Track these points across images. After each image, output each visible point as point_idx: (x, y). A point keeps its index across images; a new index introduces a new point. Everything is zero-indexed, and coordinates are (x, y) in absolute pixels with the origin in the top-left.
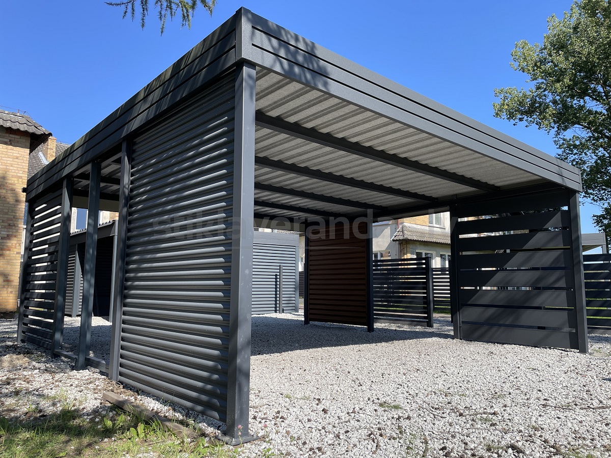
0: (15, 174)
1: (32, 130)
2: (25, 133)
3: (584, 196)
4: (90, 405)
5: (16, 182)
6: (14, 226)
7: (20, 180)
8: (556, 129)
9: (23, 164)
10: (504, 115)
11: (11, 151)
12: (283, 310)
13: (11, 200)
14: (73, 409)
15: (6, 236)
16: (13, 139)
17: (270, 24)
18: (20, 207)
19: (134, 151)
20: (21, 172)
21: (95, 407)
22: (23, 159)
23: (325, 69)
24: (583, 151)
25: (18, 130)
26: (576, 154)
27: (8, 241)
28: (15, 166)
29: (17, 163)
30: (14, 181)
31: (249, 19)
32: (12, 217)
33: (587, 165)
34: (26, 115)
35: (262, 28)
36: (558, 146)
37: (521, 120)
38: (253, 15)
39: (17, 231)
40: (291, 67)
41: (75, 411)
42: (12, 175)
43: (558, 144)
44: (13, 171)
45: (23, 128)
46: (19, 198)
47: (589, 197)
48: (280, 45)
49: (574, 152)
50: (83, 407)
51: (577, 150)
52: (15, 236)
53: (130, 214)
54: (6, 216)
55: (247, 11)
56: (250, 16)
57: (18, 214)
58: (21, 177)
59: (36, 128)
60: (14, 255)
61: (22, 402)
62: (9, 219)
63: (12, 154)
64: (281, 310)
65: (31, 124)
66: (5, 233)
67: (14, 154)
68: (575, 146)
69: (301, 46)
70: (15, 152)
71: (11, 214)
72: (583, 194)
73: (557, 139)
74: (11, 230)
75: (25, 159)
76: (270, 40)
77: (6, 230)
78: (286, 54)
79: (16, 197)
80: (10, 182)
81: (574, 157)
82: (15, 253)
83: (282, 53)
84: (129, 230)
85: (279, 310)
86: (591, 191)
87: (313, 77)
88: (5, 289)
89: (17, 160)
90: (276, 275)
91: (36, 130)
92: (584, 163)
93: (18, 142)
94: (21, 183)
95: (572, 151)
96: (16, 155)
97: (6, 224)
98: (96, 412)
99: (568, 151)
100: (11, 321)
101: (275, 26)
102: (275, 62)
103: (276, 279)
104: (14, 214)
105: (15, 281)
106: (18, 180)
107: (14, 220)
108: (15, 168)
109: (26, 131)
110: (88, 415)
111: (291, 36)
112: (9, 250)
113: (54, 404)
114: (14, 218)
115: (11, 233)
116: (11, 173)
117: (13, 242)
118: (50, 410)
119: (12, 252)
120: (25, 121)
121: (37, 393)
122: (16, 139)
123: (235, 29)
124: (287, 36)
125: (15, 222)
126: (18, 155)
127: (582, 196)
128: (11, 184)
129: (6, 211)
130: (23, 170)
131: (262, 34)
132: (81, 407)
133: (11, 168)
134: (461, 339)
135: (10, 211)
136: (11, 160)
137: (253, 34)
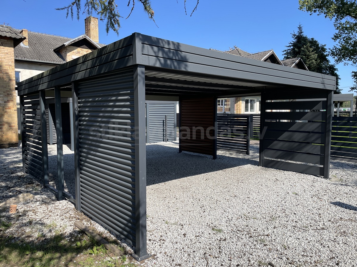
0: (7, 64)
1: (14, 36)
2: (10, 38)
3: (349, 60)
4: (69, 230)
5: (8, 68)
6: (11, 94)
7: (11, 67)
8: (336, 17)
9: (11, 57)
10: (305, 9)
11: (3, 49)
12: (168, 140)
13: (6, 79)
14: (60, 233)
15: (7, 101)
16: (3, 42)
17: (153, 38)
18: (12, 83)
19: (79, 89)
20: (10, 62)
21: (71, 231)
22: (10, 54)
23: (185, 57)
24: (351, 31)
25: (6, 36)
26: (346, 33)
27: (8, 104)
28: (7, 58)
29: (7, 57)
30: (7, 68)
31: (140, 39)
32: (9, 89)
33: (352, 40)
34: (9, 26)
35: (148, 42)
36: (336, 28)
37: (315, 11)
38: (142, 35)
39: (13, 98)
40: (165, 61)
41: (61, 235)
42: (6, 64)
43: (336, 26)
44: (6, 62)
45: (8, 35)
46: (11, 78)
47: (352, 60)
48: (159, 50)
49: (345, 32)
50: (65, 232)
51: (347, 31)
52: (12, 101)
53: (80, 125)
54: (5, 89)
55: (139, 34)
56: (141, 37)
57: (12, 88)
58: (11, 65)
59: (16, 34)
60: (13, 112)
61: (34, 230)
62: (7, 91)
63: (4, 51)
64: (167, 140)
65: (13, 32)
66: (6, 99)
67: (5, 52)
68: (346, 28)
69: (172, 47)
70: (5, 50)
71: (8, 88)
72: (348, 58)
73: (336, 23)
74: (9, 97)
75: (12, 54)
76: (152, 48)
77: (6, 97)
78: (163, 55)
79: (9, 77)
80: (5, 68)
81: (345, 35)
82: (14, 110)
83: (160, 55)
84: (80, 134)
85: (166, 140)
86: (352, 57)
87: (178, 64)
88: (10, 131)
89: (7, 55)
90: (163, 121)
91: (16, 36)
92: (351, 39)
93: (6, 44)
94: (11, 69)
95: (344, 31)
96: (6, 52)
97: (6, 94)
98: (71, 235)
99: (342, 31)
100: (16, 149)
101: (155, 39)
102: (156, 61)
103: (163, 122)
104: (9, 88)
105: (16, 126)
106: (9, 67)
107: (10, 91)
108: (7, 60)
109: (10, 37)
110: (68, 237)
111: (165, 42)
112: (10, 109)
113: (50, 231)
114: (10, 90)
115: (9, 99)
116: (4, 63)
117: (11, 104)
118: (49, 235)
119: (12, 110)
120: (9, 31)
121: (41, 222)
122: (5, 42)
123: (132, 44)
124: (162, 43)
125: (11, 93)
126: (8, 52)
127: (347, 60)
128: (5, 70)
129: (5, 86)
130: (11, 61)
131: (148, 45)
132: (64, 232)
133: (4, 60)
134: (263, 166)
135: (7, 86)
136: (4, 55)
137: (143, 47)
